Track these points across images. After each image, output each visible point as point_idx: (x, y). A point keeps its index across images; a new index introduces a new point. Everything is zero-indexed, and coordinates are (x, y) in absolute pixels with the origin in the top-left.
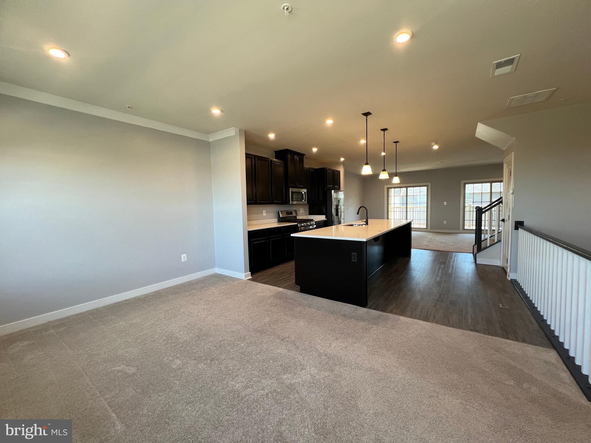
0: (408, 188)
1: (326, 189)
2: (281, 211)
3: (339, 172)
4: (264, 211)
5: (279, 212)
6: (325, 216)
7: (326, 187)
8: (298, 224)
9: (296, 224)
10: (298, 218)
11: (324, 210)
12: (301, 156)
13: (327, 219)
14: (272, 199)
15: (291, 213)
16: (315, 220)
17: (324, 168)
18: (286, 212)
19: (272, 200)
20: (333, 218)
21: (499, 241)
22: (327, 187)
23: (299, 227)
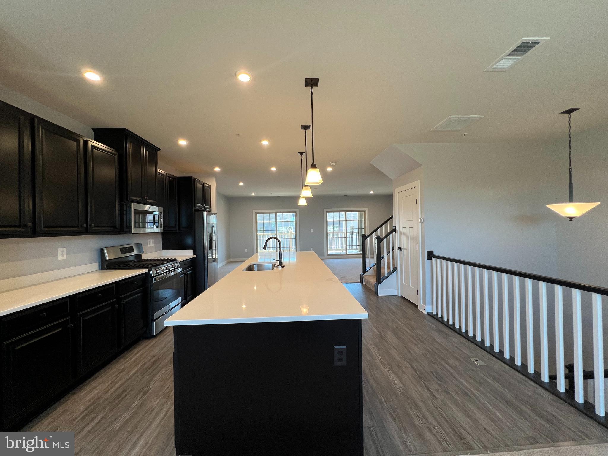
0: (278, 214)
1: (195, 209)
2: (106, 248)
3: (209, 187)
4: (60, 250)
5: (102, 250)
6: (192, 251)
7: (193, 206)
8: (150, 270)
9: (146, 271)
10: (144, 257)
11: (189, 241)
12: (154, 150)
13: (195, 256)
14: (87, 222)
15: (131, 250)
16: (180, 259)
17: (192, 177)
18: (120, 248)
19: (85, 225)
20: (205, 252)
21: (395, 269)
22: (195, 207)
23: (152, 277)
